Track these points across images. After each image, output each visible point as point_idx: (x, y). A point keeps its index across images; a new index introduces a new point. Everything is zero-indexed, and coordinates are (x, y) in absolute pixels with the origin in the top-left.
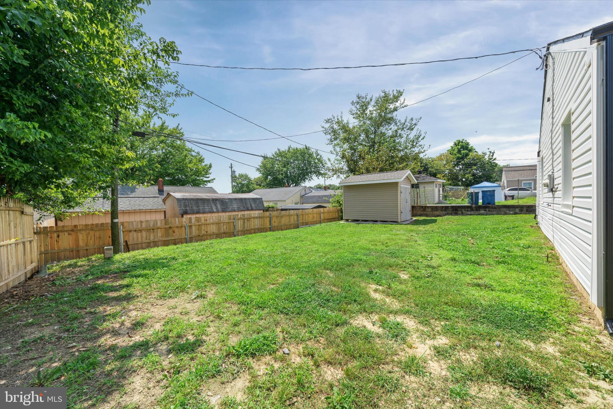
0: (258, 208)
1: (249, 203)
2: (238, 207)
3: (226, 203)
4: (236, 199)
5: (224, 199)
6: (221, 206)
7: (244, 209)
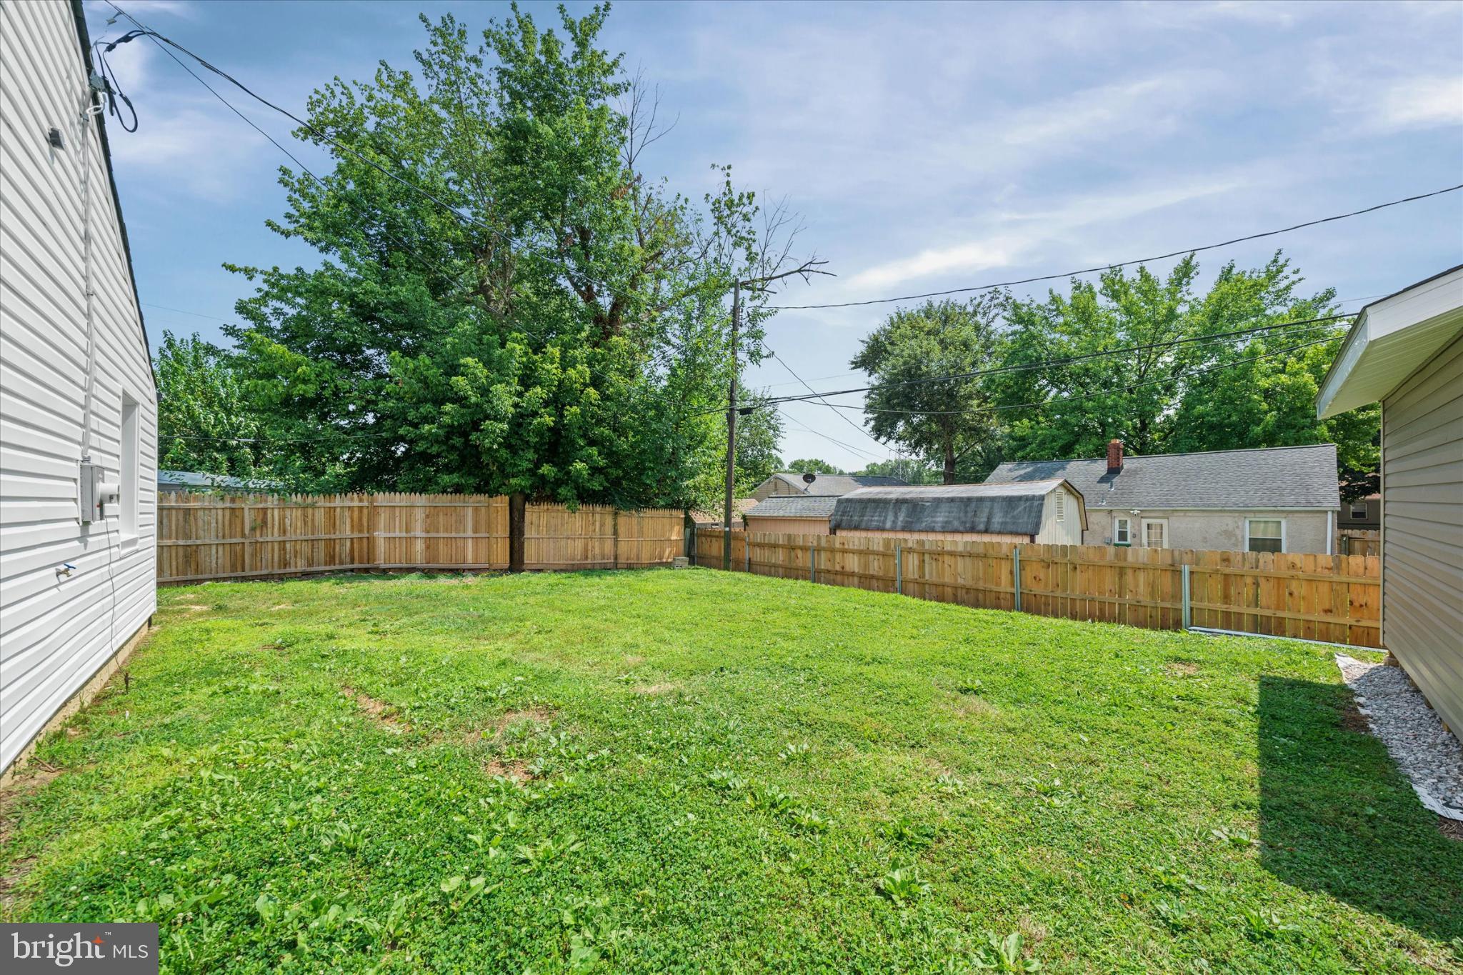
0: (1010, 528)
1: (987, 510)
2: (946, 522)
3: (923, 508)
4: (952, 500)
5: (922, 500)
6: (908, 516)
7: (961, 528)
